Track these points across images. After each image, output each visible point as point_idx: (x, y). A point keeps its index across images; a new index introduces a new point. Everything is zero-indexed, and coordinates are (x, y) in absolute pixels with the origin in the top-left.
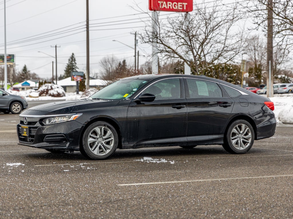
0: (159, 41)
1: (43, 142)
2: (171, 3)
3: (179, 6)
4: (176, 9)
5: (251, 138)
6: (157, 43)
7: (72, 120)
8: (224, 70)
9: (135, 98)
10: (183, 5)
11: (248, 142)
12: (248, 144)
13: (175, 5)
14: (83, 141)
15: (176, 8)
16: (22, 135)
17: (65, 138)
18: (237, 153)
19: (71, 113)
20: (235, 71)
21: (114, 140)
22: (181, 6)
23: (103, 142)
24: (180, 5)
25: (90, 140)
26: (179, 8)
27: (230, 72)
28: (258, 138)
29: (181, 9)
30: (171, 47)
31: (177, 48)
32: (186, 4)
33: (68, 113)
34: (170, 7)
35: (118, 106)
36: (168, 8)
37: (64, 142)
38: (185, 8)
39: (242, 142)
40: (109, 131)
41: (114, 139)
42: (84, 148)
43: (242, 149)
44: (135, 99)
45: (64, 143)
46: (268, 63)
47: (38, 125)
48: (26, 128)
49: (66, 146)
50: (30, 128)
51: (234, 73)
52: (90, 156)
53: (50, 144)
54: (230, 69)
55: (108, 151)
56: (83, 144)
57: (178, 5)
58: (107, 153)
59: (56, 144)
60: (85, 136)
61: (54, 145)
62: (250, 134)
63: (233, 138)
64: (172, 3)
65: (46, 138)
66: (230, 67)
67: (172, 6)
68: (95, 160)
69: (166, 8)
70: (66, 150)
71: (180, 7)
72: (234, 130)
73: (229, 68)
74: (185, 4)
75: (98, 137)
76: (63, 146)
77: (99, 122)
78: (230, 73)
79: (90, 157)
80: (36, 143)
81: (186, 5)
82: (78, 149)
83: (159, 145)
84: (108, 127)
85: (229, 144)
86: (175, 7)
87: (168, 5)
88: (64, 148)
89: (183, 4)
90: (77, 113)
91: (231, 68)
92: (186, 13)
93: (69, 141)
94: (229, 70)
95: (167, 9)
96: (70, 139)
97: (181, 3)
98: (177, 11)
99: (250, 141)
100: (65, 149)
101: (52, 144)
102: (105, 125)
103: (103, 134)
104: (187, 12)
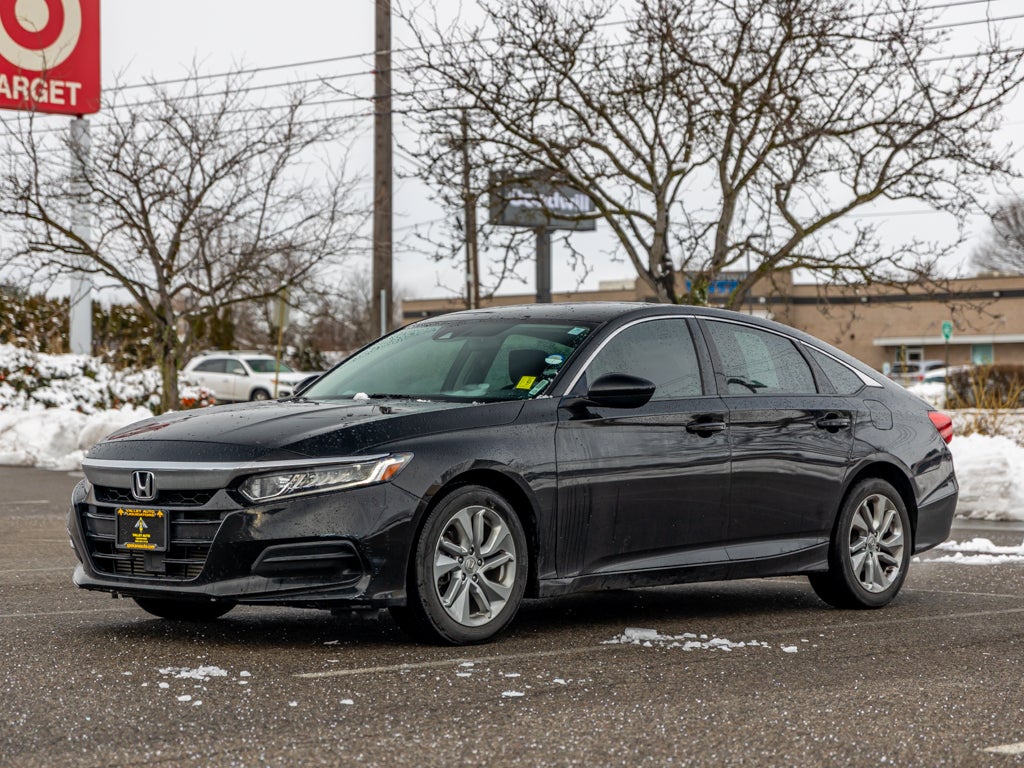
0: (33, 210)
1: (246, 572)
2: (25, 80)
3: (54, 91)
4: (43, 103)
5: (902, 549)
6: (27, 215)
7: (378, 479)
8: (109, 327)
9: (567, 393)
10: (67, 91)
11: (895, 565)
12: (895, 572)
13: (39, 87)
14: (420, 569)
15: (44, 99)
16: (118, 546)
17: (355, 556)
18: (868, 603)
19: (369, 452)
20: (146, 330)
21: (518, 562)
22: (61, 92)
23: (480, 571)
24: (57, 87)
25: (442, 562)
26: (54, 100)
27: (129, 331)
28: (917, 546)
29: (61, 102)
30: (77, 234)
31: (104, 235)
32: (79, 86)
33: (361, 454)
34: (21, 94)
35: (524, 426)
36: (16, 96)
37: (345, 572)
38: (73, 102)
39: (877, 562)
40: (499, 524)
41: (517, 558)
42: (423, 595)
43: (879, 588)
44: (567, 398)
45: (346, 577)
46: (377, 297)
47: (221, 501)
48: (144, 518)
49: (354, 590)
50: (173, 515)
51: (145, 335)
52: (443, 629)
53: (281, 582)
54: (128, 321)
55: (496, 607)
56: (419, 582)
57: (48, 89)
58: (493, 616)
59: (311, 581)
60: (426, 549)
61: (303, 586)
62: (898, 533)
63: (853, 549)
64: (30, 81)
65: (267, 556)
66: (129, 315)
67: (29, 89)
68: (457, 645)
69: (9, 96)
70: (359, 607)
71: (58, 96)
72: (857, 520)
73: (125, 317)
74: (74, 86)
75: (464, 548)
76: (344, 591)
77: (469, 490)
78: (131, 336)
79: (441, 633)
80: (213, 581)
81: (78, 90)
82: (402, 599)
83: (645, 580)
84: (499, 509)
85: (846, 572)
86: (40, 95)
87: (16, 87)
88: (351, 597)
89: (69, 84)
90: (394, 452)
91: (133, 318)
92: (75, 118)
93: (369, 568)
94: (125, 324)
95: (12, 100)
96: (376, 561)
97: (61, 84)
98: (48, 109)
99: (898, 559)
100: (355, 602)
101: (292, 582)
102: (488, 503)
103: (480, 536)
104: (80, 116)
